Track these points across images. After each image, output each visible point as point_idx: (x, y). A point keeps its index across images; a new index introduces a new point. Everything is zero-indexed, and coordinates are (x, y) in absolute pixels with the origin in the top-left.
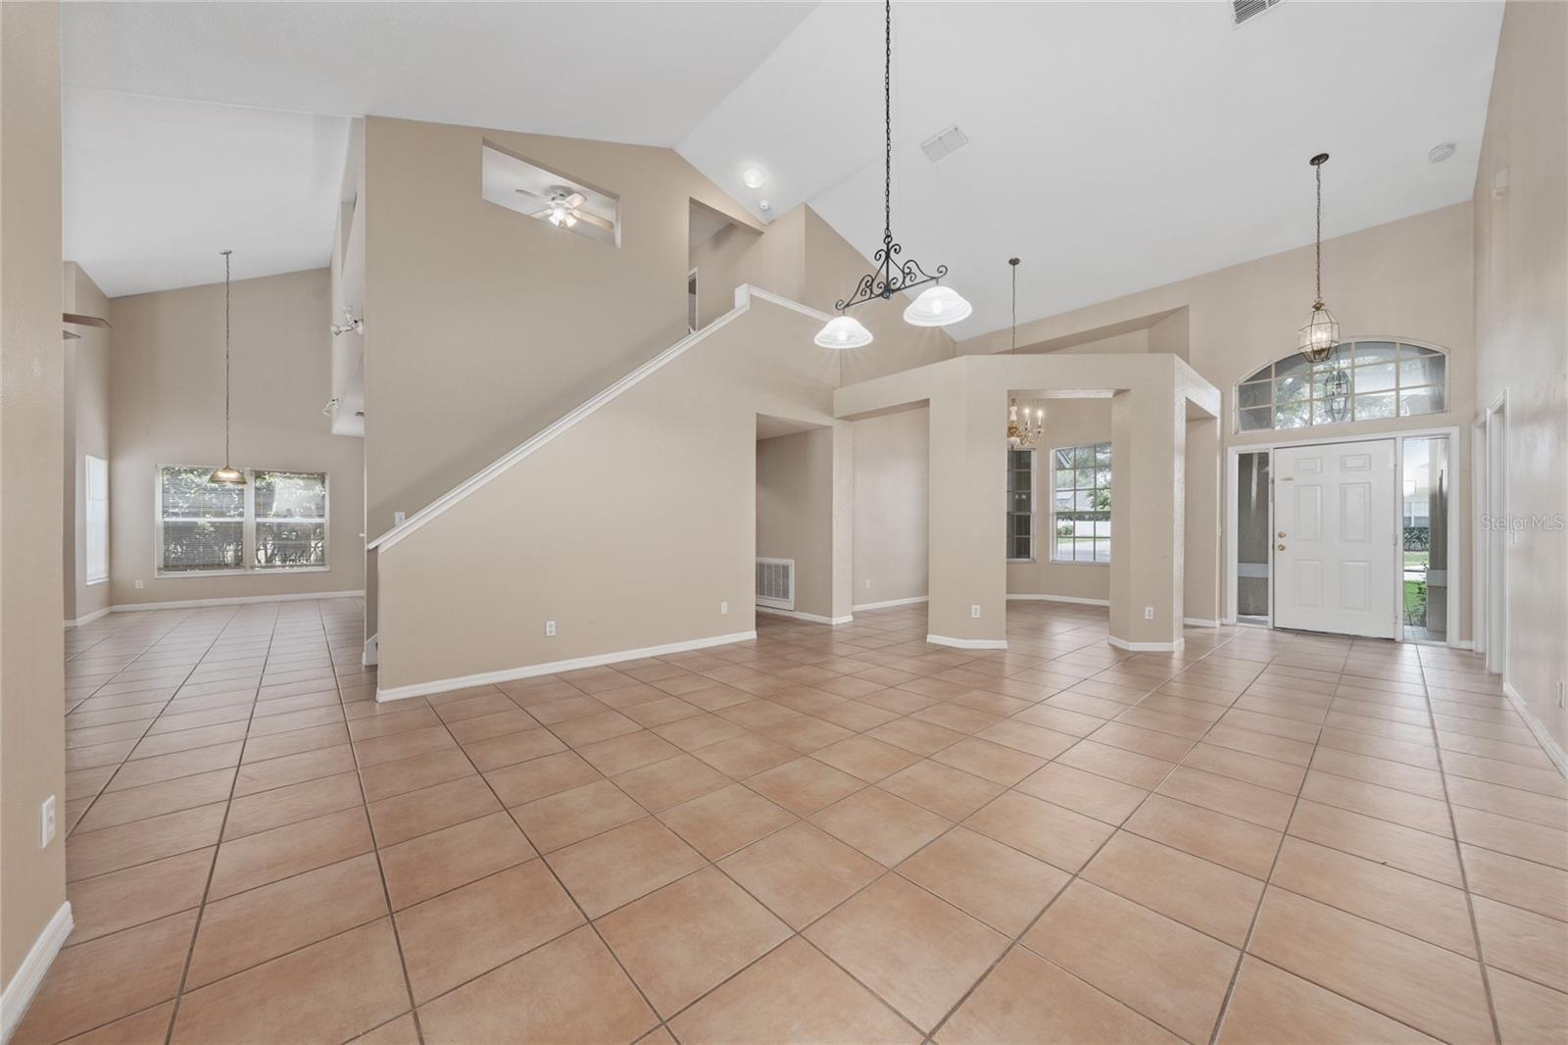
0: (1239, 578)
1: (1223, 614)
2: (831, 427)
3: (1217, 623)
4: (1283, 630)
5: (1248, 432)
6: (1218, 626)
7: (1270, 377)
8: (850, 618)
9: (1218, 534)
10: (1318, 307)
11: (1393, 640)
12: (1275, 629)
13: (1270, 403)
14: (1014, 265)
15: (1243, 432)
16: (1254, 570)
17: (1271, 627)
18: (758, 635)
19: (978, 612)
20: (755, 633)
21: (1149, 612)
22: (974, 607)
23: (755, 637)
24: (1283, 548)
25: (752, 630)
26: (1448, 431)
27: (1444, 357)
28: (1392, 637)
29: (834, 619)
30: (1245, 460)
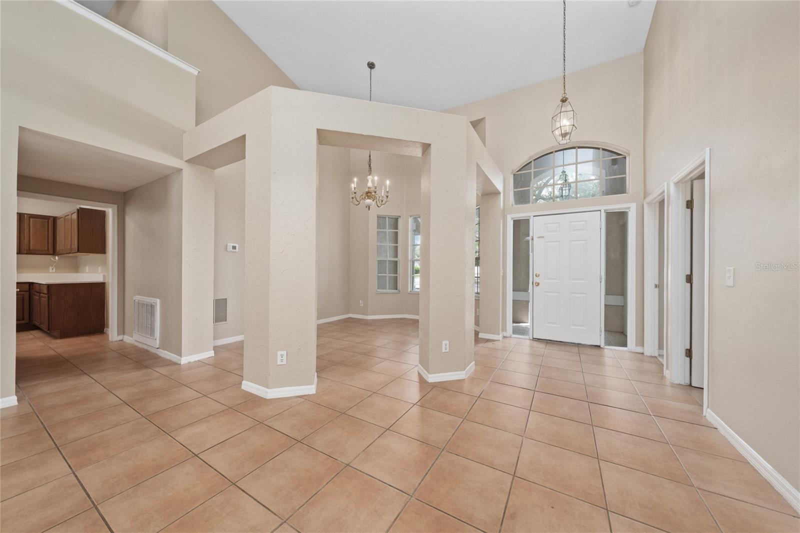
0: (513, 300)
1: (504, 329)
2: (182, 170)
3: (500, 337)
4: (539, 340)
5: (518, 206)
6: (501, 339)
7: (531, 169)
8: (211, 353)
9: (501, 274)
10: (564, 101)
11: (599, 346)
12: (534, 339)
13: (529, 187)
14: (371, 69)
15: (516, 206)
16: (521, 296)
17: (531, 338)
18: (18, 400)
19: (285, 358)
20: (15, 398)
21: (445, 346)
22: (280, 353)
23: (16, 403)
24: (538, 284)
25: (12, 395)
26: (629, 206)
27: (625, 158)
28: (599, 345)
29: (182, 359)
30: (517, 223)
